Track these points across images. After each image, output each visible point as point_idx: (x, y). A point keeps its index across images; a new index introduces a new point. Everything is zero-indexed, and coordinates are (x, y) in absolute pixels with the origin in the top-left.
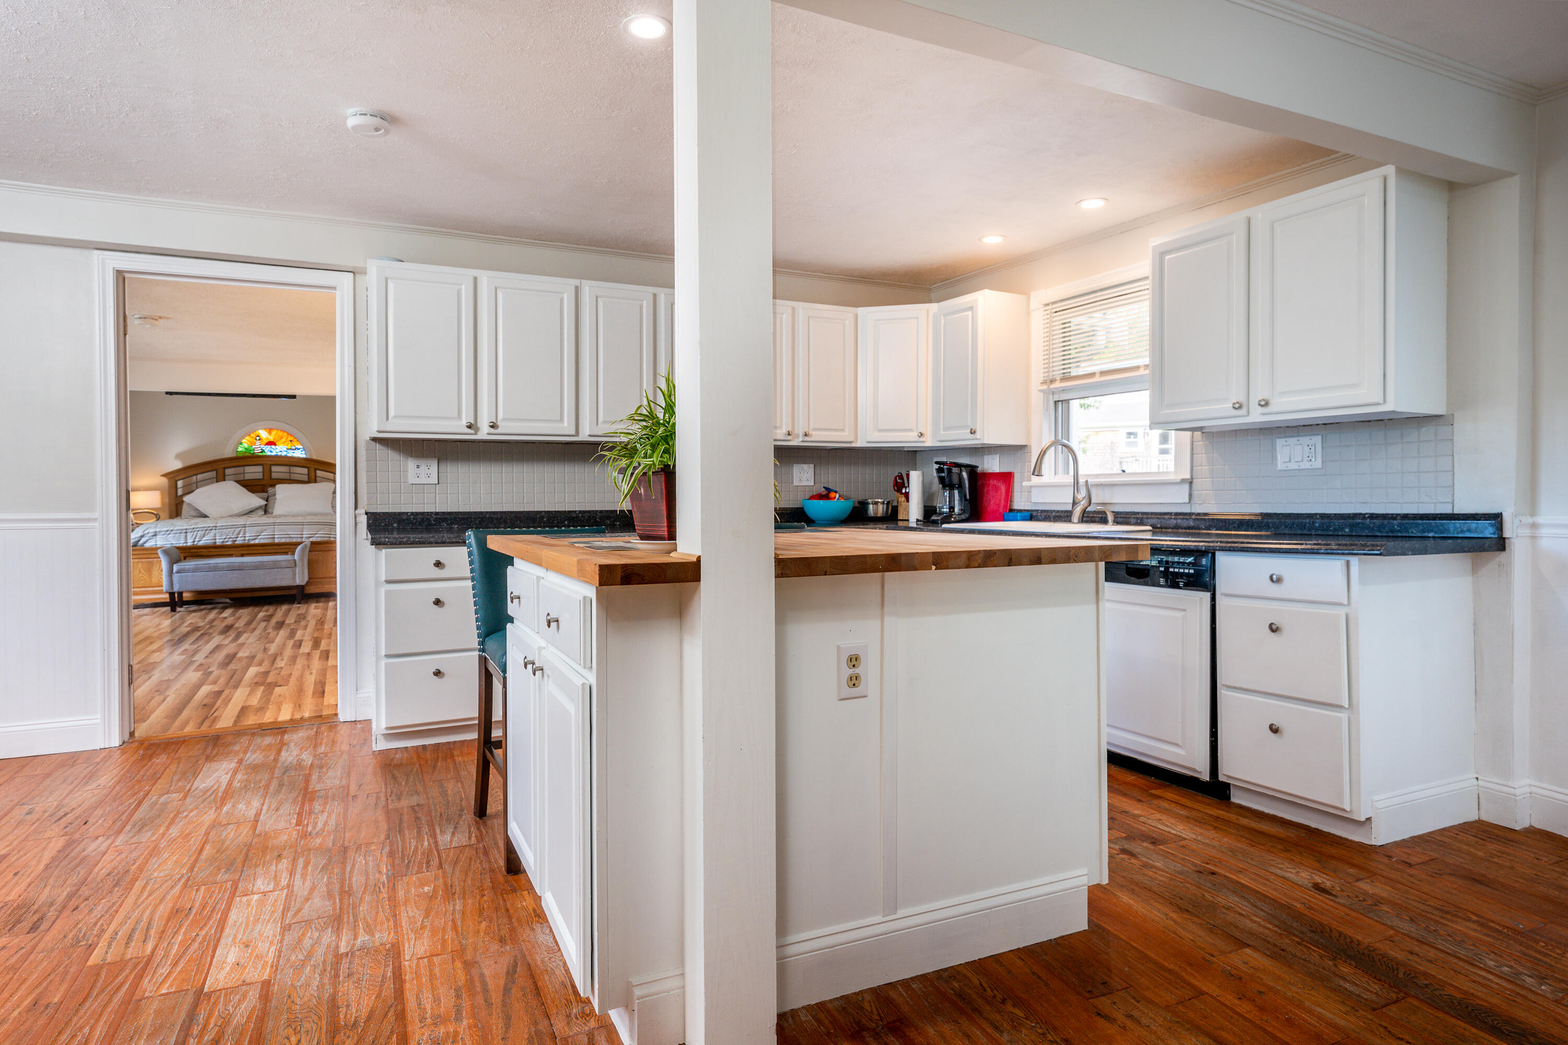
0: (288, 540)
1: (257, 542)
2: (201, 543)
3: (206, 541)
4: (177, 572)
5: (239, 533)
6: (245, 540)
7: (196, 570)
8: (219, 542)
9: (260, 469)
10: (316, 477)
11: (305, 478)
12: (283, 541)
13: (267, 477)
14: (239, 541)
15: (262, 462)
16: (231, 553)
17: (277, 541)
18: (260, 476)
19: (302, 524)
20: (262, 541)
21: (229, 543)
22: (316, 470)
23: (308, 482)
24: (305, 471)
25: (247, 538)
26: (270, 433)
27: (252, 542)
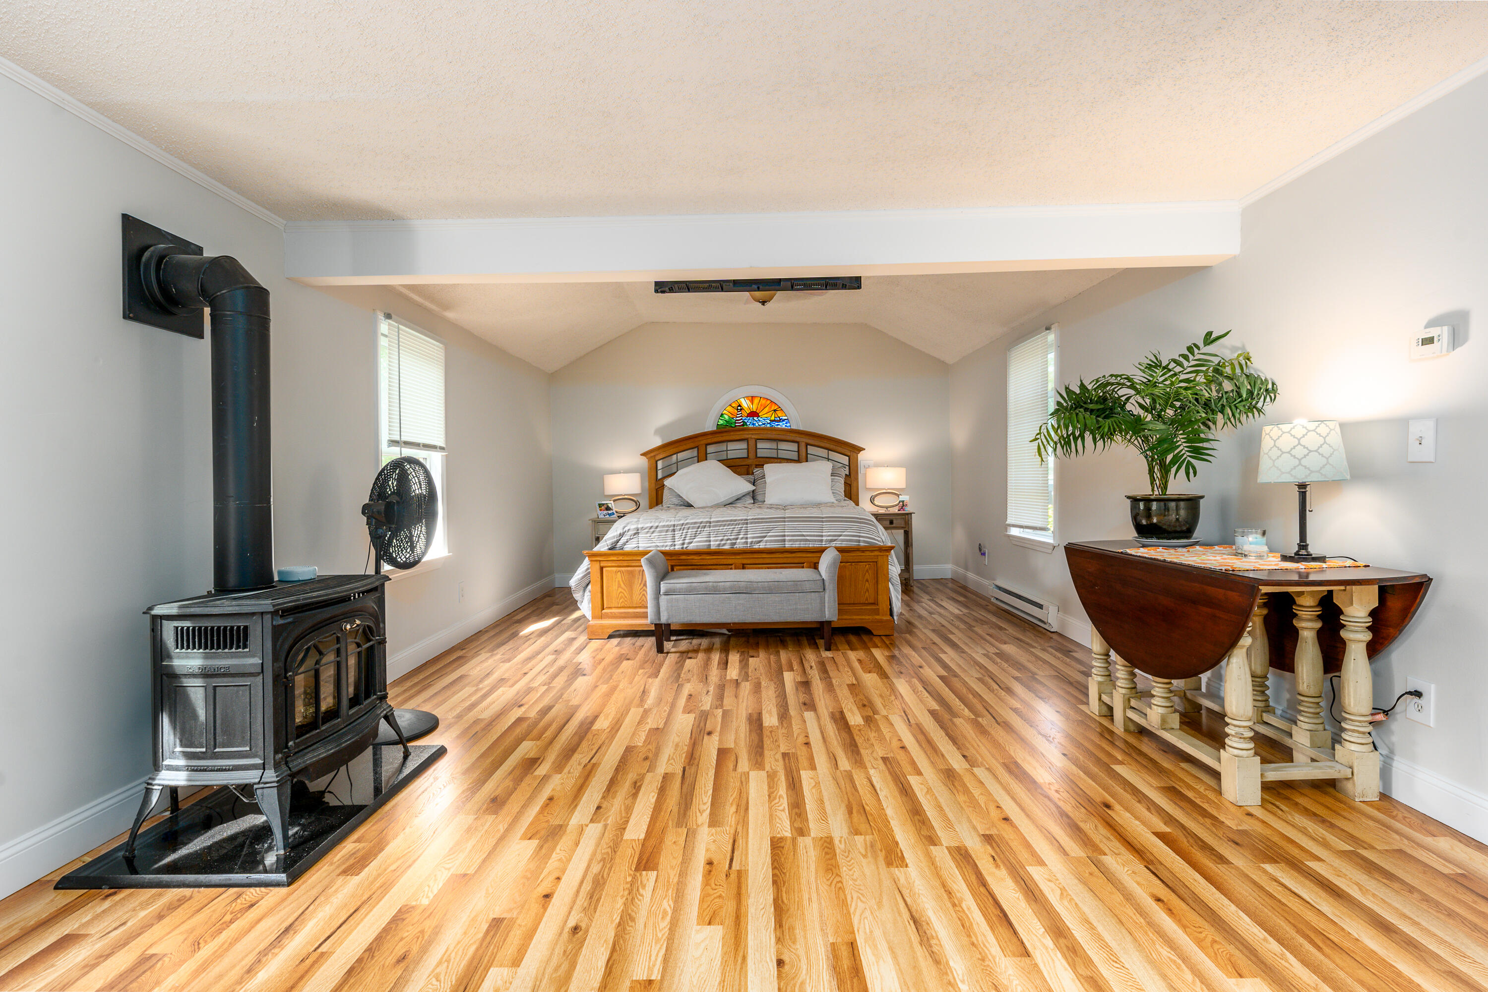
0: (803, 545)
1: (762, 546)
2: (692, 547)
3: (697, 543)
4: (666, 594)
5: (739, 533)
6: (747, 543)
7: (689, 591)
8: (714, 545)
9: (743, 445)
10: (807, 454)
11: (795, 456)
12: (797, 545)
13: (752, 455)
14: (740, 545)
15: (747, 436)
16: (730, 562)
17: (788, 545)
18: (744, 454)
19: (820, 520)
20: (769, 546)
21: (727, 547)
22: (807, 445)
23: (798, 461)
24: (794, 447)
25: (749, 540)
26: (752, 402)
27: (756, 546)
